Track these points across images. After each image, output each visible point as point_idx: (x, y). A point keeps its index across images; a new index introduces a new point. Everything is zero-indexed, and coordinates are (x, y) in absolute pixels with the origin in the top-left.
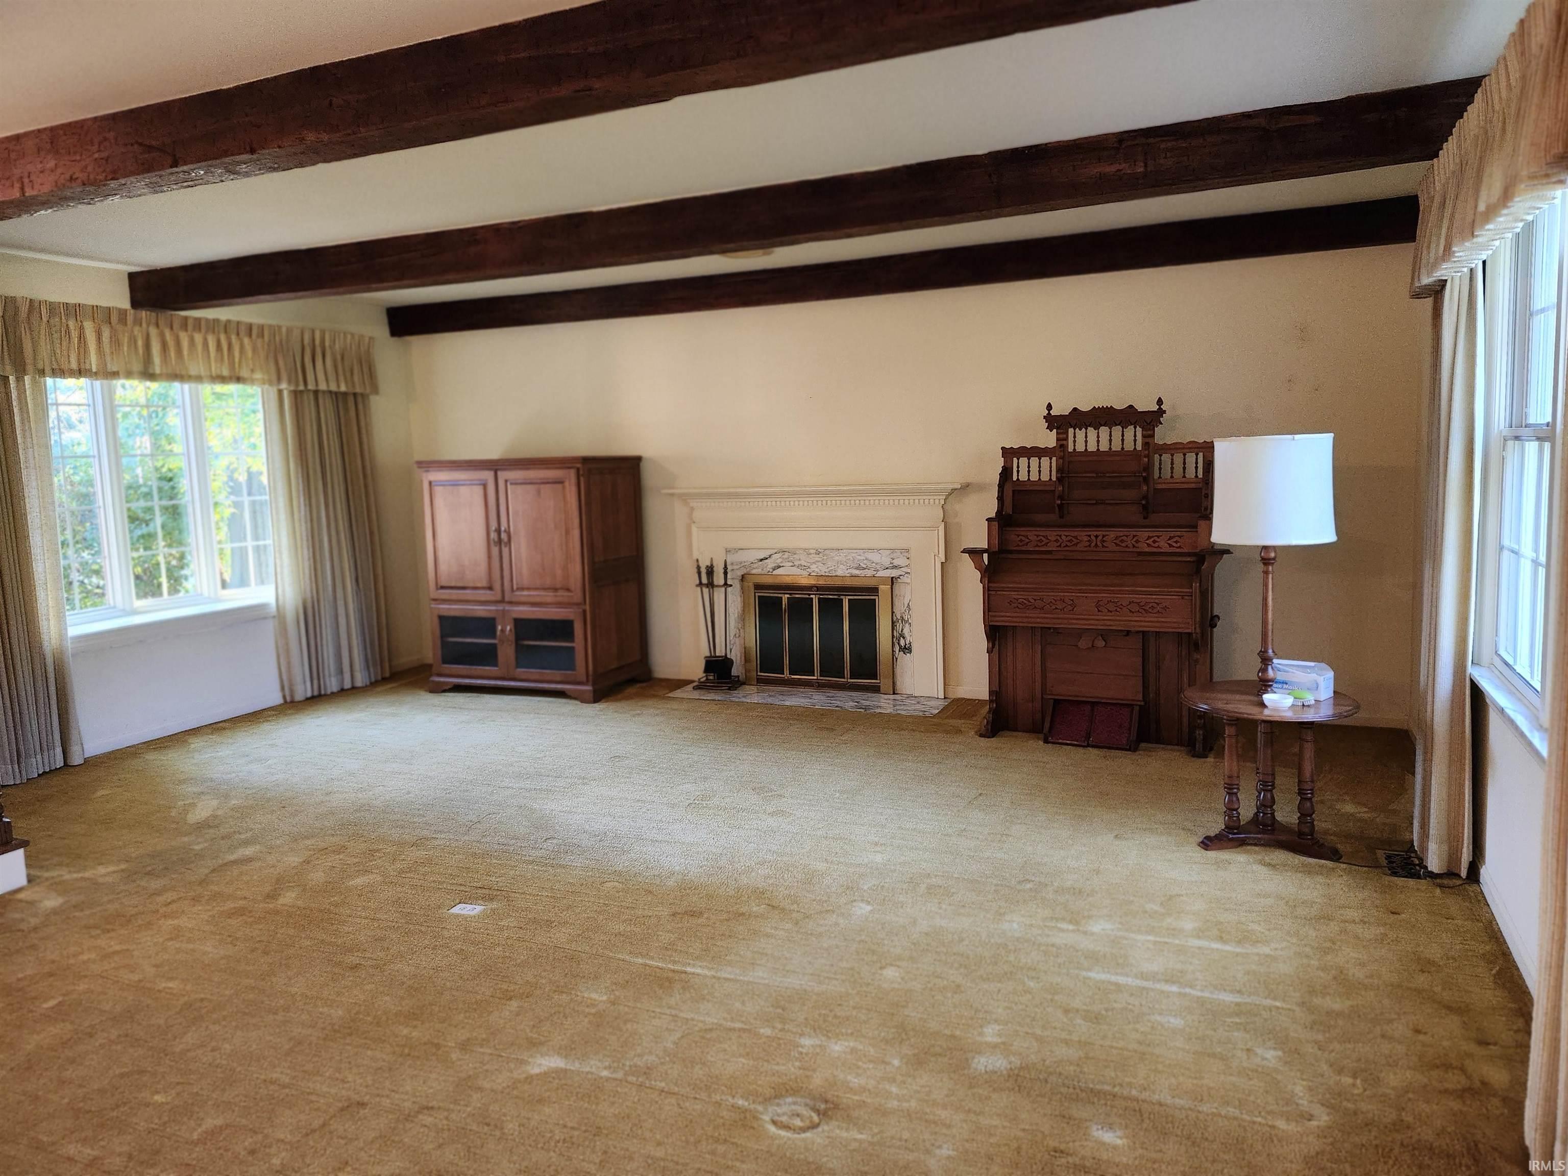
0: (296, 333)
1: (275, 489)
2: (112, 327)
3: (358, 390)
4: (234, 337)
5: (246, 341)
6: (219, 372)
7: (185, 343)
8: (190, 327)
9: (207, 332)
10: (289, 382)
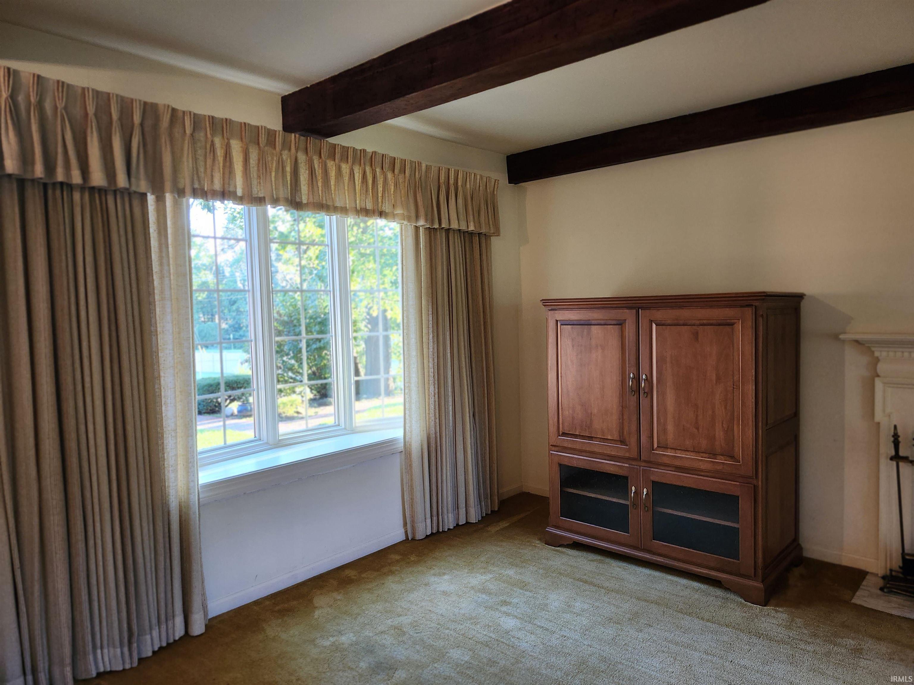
0: (433, 173)
1: (408, 326)
2: (259, 147)
3: (483, 231)
4: (378, 170)
5: (390, 175)
6: (363, 206)
7: (333, 174)
8: (338, 156)
9: (353, 163)
10: (426, 220)
